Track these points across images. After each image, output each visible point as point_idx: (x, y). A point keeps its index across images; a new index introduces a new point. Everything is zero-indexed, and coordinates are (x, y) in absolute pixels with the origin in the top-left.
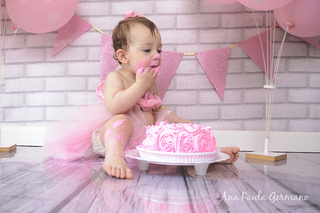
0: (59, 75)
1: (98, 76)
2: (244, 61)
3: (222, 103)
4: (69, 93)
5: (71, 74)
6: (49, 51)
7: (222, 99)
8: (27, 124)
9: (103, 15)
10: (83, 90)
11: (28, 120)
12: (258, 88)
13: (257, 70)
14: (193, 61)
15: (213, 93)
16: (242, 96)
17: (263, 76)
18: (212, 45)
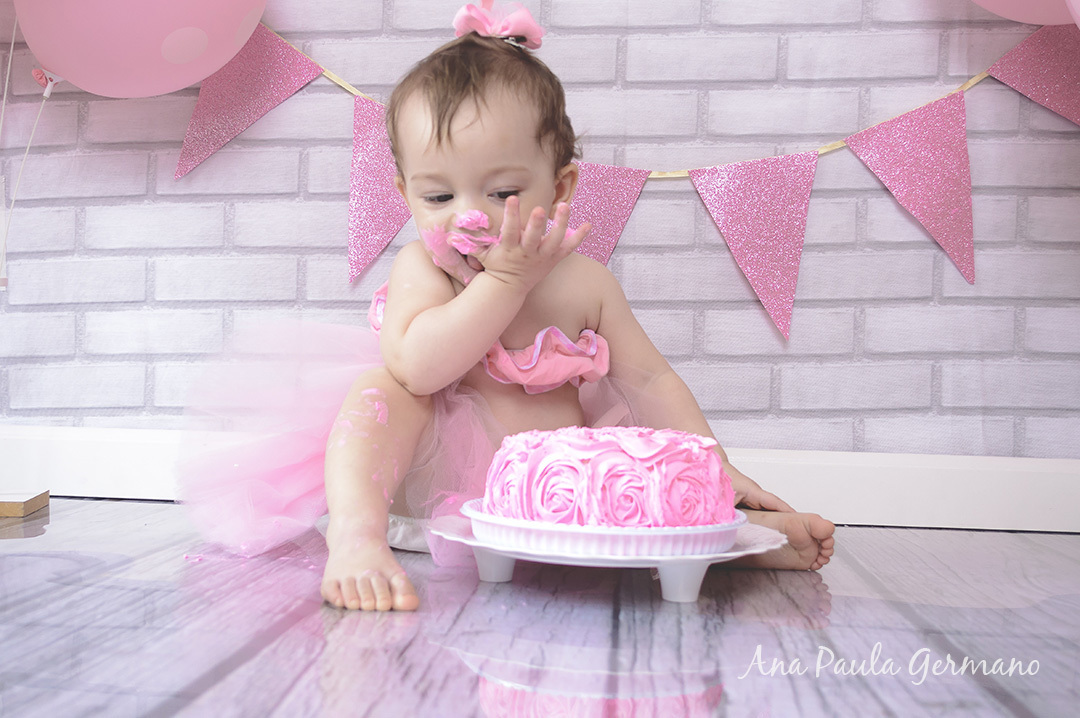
0: (201, 245)
1: (342, 250)
2: (865, 201)
3: (785, 353)
4: (238, 312)
5: (245, 244)
6: (168, 158)
7: (783, 336)
8: (88, 419)
9: (361, 32)
10: (289, 301)
11: (90, 405)
12: (916, 300)
13: (913, 234)
14: (682, 199)
15: (753, 315)
16: (858, 326)
17: (936, 256)
18: (752, 144)
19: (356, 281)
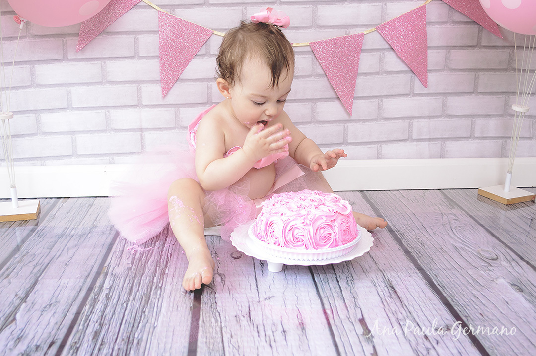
0: (92, 81)
2: (383, 53)
3: (350, 119)
4: (112, 111)
5: (112, 80)
6: (72, 42)
7: (349, 113)
10: (135, 105)
11: (47, 155)
12: (404, 95)
13: (403, 67)
14: (306, 54)
15: (337, 104)
16: (379, 107)
17: (412, 77)
18: (336, 30)
19: (164, 95)
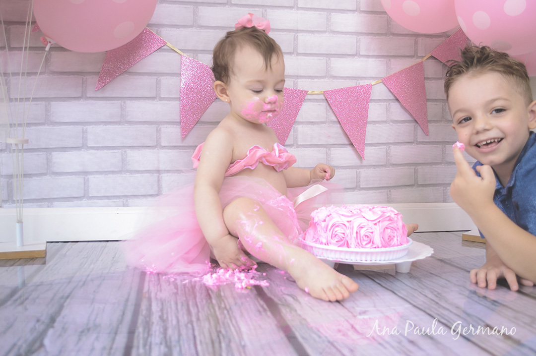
0: (109, 120)
2: (389, 104)
3: (361, 165)
4: (129, 151)
5: (131, 120)
6: (92, 80)
7: (362, 158)
8: (55, 203)
9: (184, 26)
10: (153, 146)
11: (56, 197)
12: (408, 143)
14: (320, 102)
15: (349, 151)
16: (388, 154)
17: (415, 126)
18: (347, 80)
19: (184, 136)
